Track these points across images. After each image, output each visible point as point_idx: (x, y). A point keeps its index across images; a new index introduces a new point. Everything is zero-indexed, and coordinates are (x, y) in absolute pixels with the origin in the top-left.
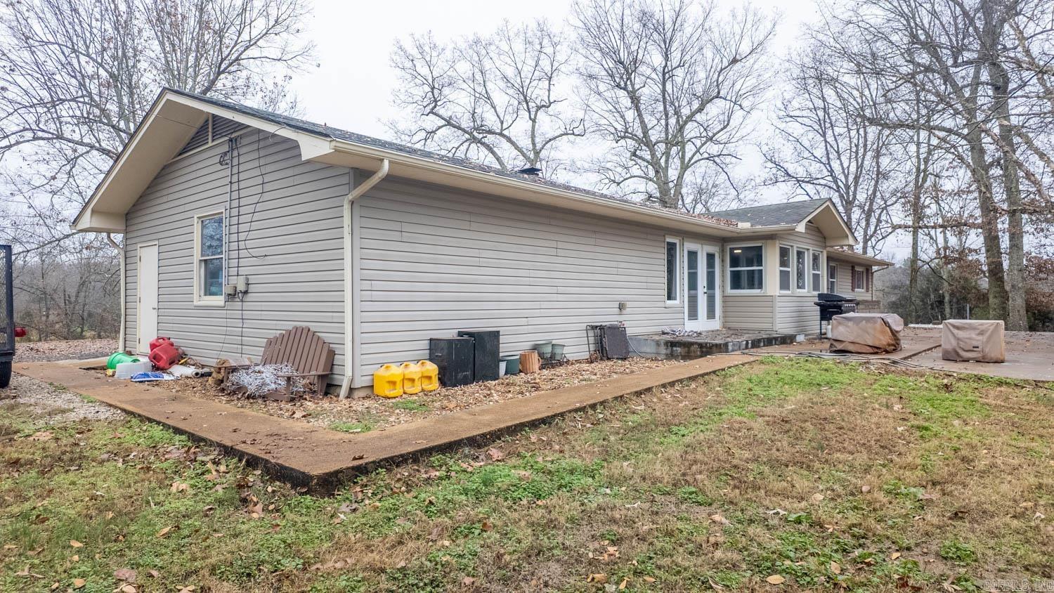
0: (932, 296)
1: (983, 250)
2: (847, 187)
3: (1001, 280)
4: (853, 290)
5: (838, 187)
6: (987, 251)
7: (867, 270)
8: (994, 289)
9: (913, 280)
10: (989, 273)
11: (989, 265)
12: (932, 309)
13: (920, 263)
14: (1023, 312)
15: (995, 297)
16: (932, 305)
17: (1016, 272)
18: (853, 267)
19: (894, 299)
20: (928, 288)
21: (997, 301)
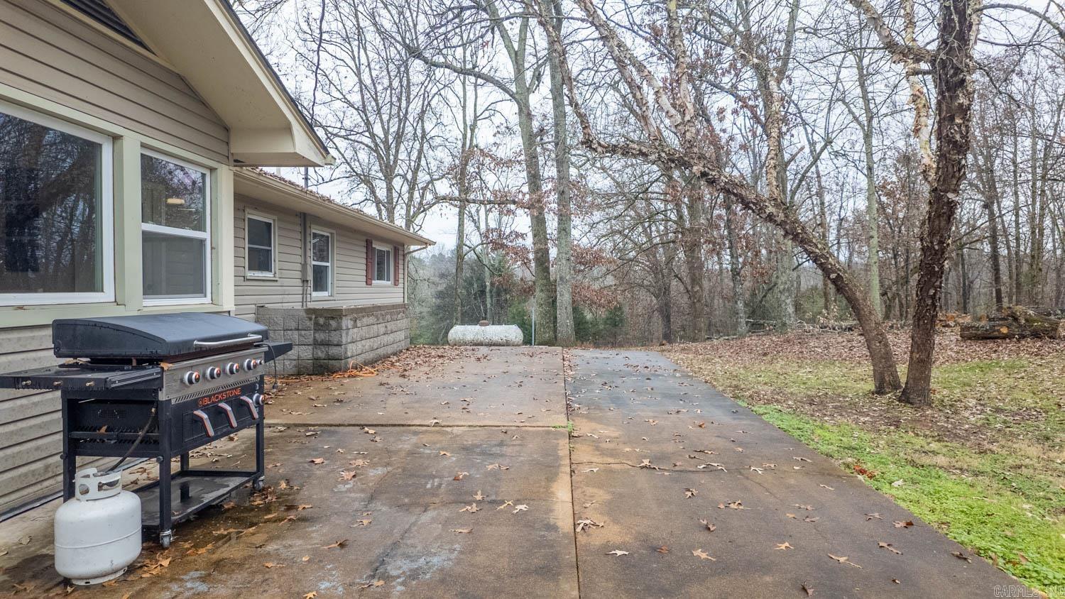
0: (475, 286)
1: (530, 235)
2: (388, 148)
3: (546, 270)
4: (368, 283)
5: (376, 145)
6: (535, 236)
7: (396, 250)
8: (541, 282)
9: (459, 268)
10: (536, 262)
11: (536, 252)
12: (475, 299)
13: (465, 248)
14: (570, 309)
15: (542, 291)
16: (475, 294)
17: (564, 261)
18: (368, 244)
19: (439, 288)
20: (472, 277)
21: (543, 295)
